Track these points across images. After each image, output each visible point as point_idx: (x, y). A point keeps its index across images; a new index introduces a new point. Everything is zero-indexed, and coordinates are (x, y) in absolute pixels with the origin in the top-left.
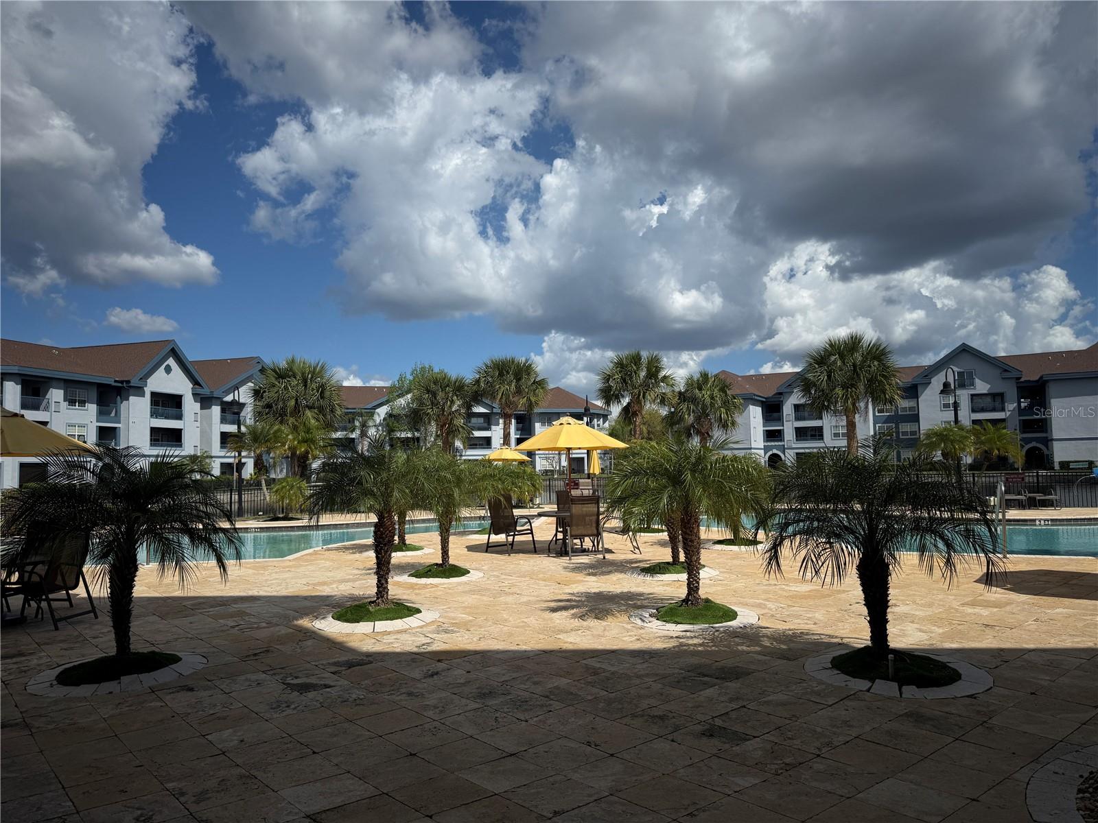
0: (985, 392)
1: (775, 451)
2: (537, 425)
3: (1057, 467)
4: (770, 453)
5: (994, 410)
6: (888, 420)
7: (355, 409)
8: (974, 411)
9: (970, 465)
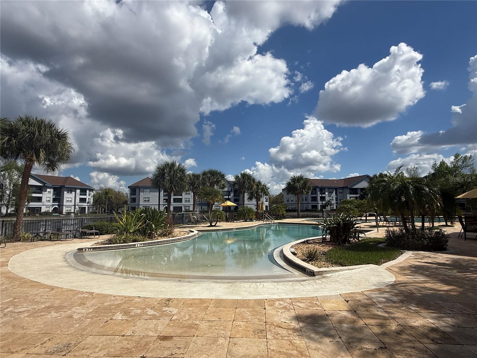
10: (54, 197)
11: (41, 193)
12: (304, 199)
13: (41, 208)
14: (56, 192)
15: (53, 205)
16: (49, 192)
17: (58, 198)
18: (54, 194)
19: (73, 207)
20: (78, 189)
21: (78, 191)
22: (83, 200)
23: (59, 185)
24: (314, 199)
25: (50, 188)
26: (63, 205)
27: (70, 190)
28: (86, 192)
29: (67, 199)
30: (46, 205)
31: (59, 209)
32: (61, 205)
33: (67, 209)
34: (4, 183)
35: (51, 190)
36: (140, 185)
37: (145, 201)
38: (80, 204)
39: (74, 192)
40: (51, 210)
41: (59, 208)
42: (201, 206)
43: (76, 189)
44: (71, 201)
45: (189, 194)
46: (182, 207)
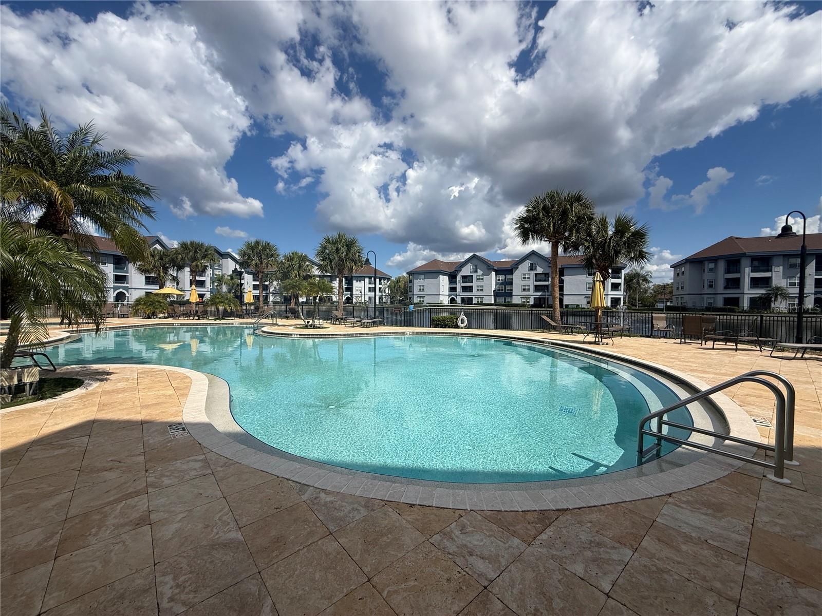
0: (541, 272)
1: (453, 296)
2: (354, 282)
4: (451, 297)
5: (545, 281)
6: (502, 283)
8: (536, 281)
9: (532, 305)
14: (347, 282)
15: (345, 295)
17: (351, 288)
20: (367, 277)
21: (367, 280)
26: (353, 295)
29: (357, 288)
33: (357, 299)
42: (504, 298)
45: (482, 279)
46: (472, 298)
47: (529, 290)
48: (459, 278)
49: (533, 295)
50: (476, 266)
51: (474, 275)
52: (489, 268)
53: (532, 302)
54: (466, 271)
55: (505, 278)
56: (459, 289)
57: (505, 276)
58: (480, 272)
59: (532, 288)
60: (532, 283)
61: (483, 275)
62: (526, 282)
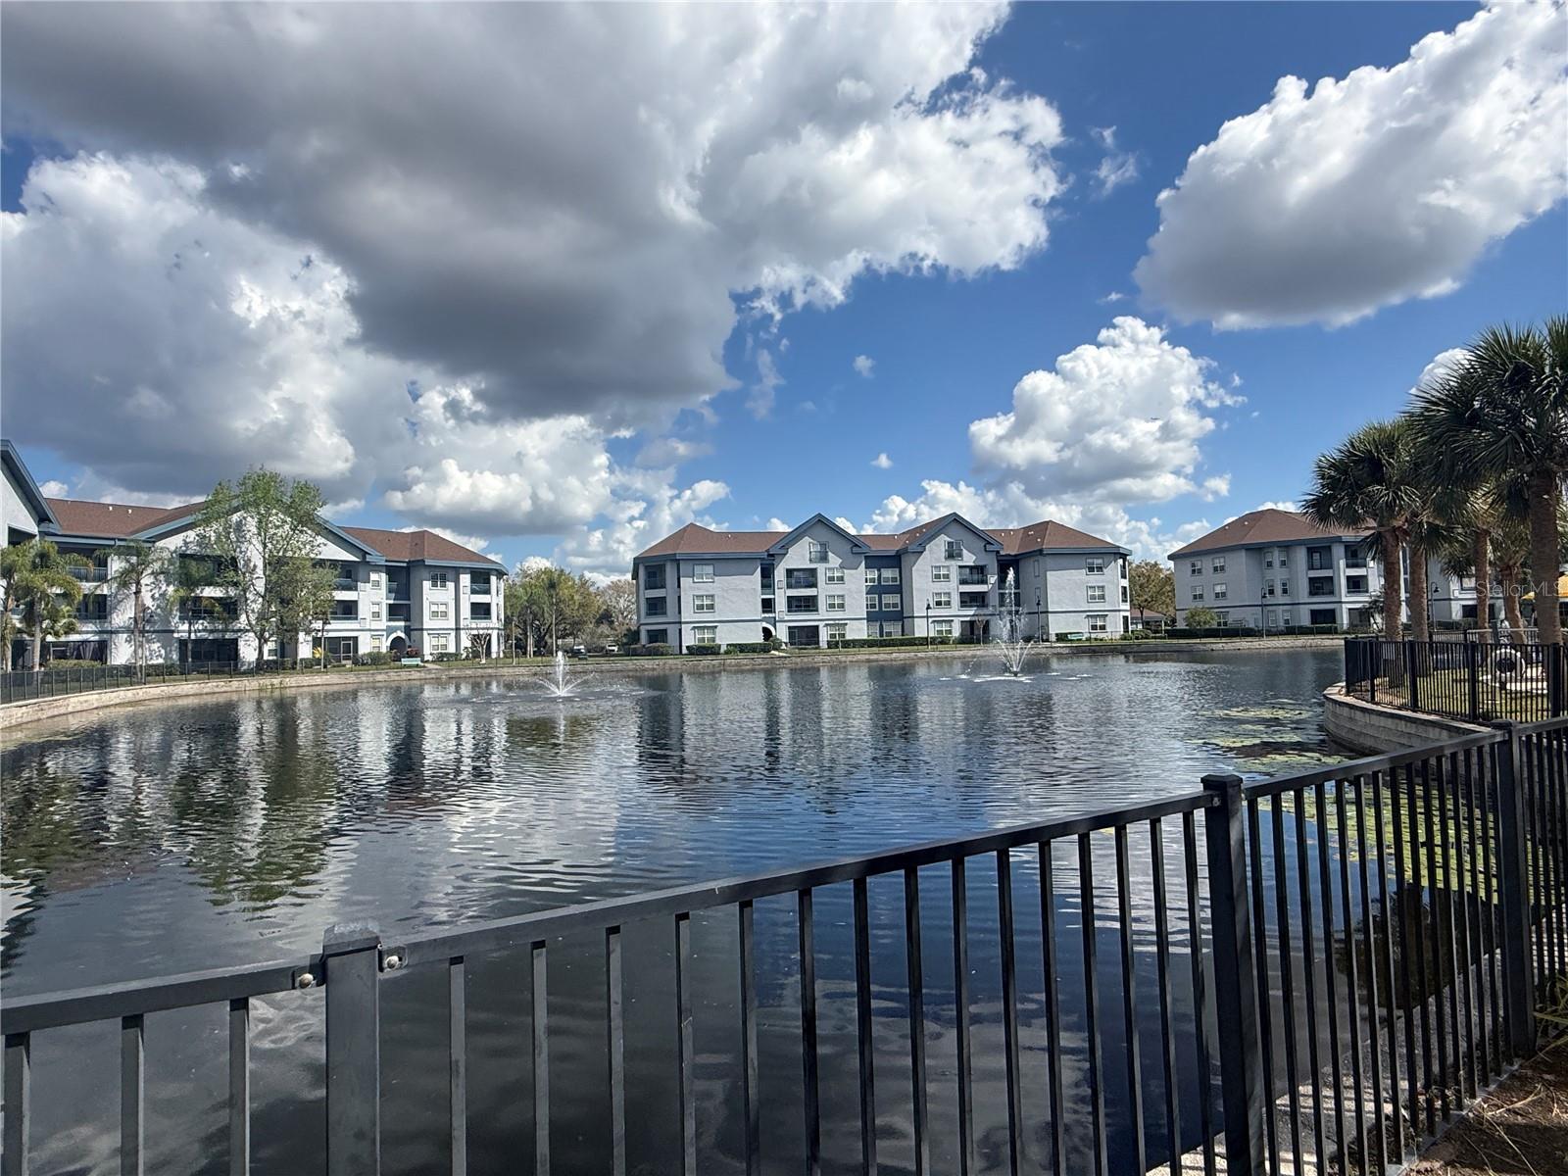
0: (971, 564)
1: (769, 624)
2: (425, 585)
3: (1053, 638)
5: (980, 582)
7: (113, 539)
8: (963, 583)
9: (957, 638)
10: (392, 602)
11: (352, 588)
12: (1278, 590)
13: (356, 639)
14: (395, 585)
15: (390, 630)
16: (377, 584)
17: (403, 607)
18: (390, 591)
19: (453, 633)
20: (465, 570)
21: (465, 579)
22: (481, 611)
23: (404, 557)
24: (1321, 586)
25: (377, 568)
26: (422, 630)
27: (440, 576)
28: (488, 581)
29: (434, 608)
30: (370, 630)
31: (408, 643)
32: (413, 630)
33: (435, 642)
34: (241, 552)
35: (380, 577)
36: (682, 550)
37: (700, 607)
38: (474, 626)
39: (453, 584)
40: (384, 646)
41: (407, 640)
42: (878, 624)
43: (457, 571)
44: (445, 614)
45: (841, 579)
46: (817, 627)
47: (948, 603)
48: (780, 574)
49: (958, 616)
50: (823, 545)
51: (821, 567)
52: (855, 549)
53: (956, 633)
54: (799, 556)
55: (879, 576)
56: (781, 604)
57: (879, 570)
58: (834, 560)
59: (956, 600)
60: (954, 588)
61: (842, 567)
62: (941, 587)
